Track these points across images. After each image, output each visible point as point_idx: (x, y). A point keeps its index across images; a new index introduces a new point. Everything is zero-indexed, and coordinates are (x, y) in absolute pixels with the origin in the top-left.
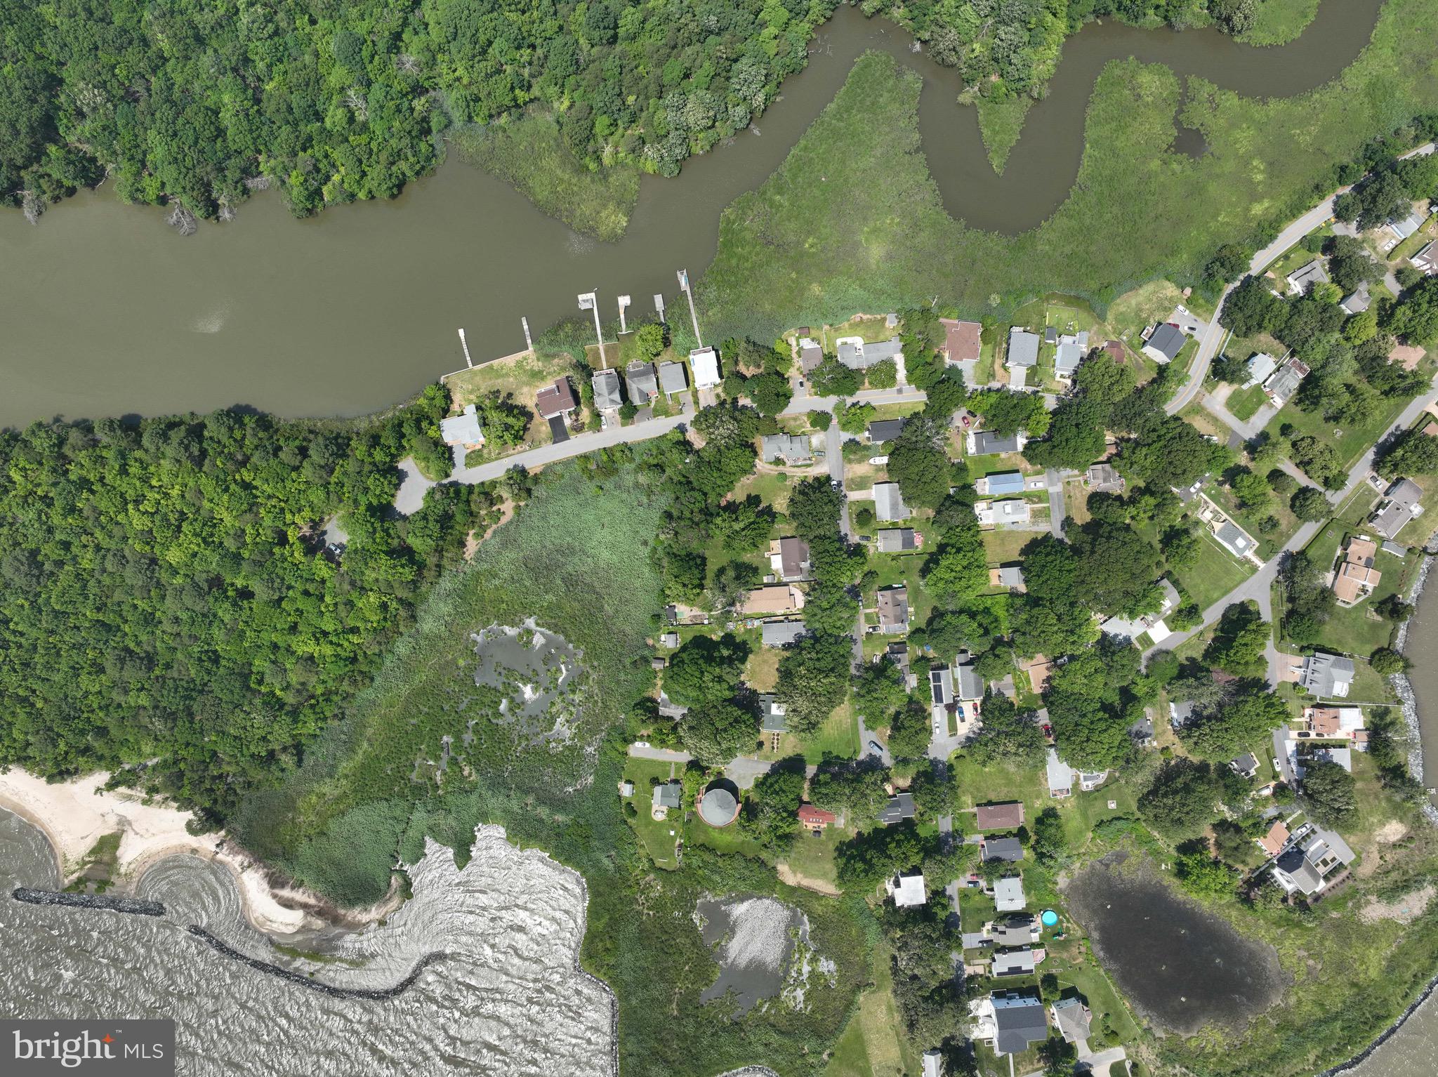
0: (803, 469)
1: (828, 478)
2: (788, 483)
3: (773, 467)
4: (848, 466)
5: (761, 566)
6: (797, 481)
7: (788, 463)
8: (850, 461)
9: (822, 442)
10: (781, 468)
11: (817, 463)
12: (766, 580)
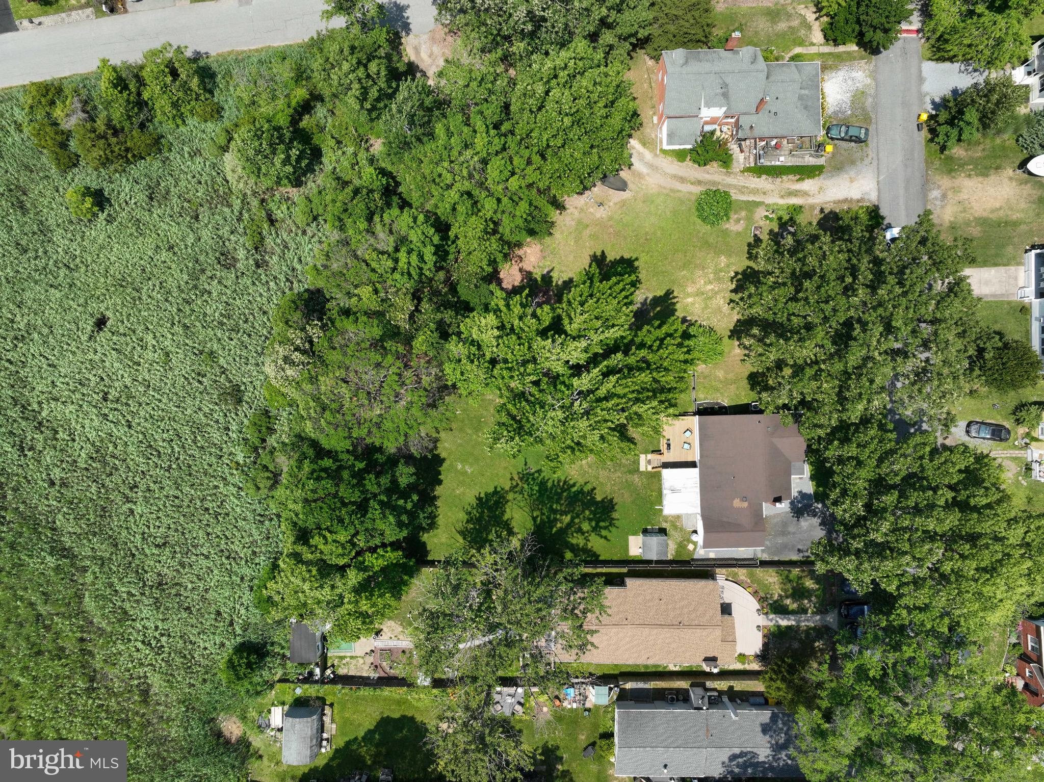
0: (789, 183)
1: (875, 218)
2: (735, 225)
3: (689, 169)
4: (945, 182)
5: (623, 499)
6: (764, 223)
7: (740, 159)
8: (951, 167)
9: (858, 97)
10: (713, 174)
11: (838, 166)
12: (636, 547)
